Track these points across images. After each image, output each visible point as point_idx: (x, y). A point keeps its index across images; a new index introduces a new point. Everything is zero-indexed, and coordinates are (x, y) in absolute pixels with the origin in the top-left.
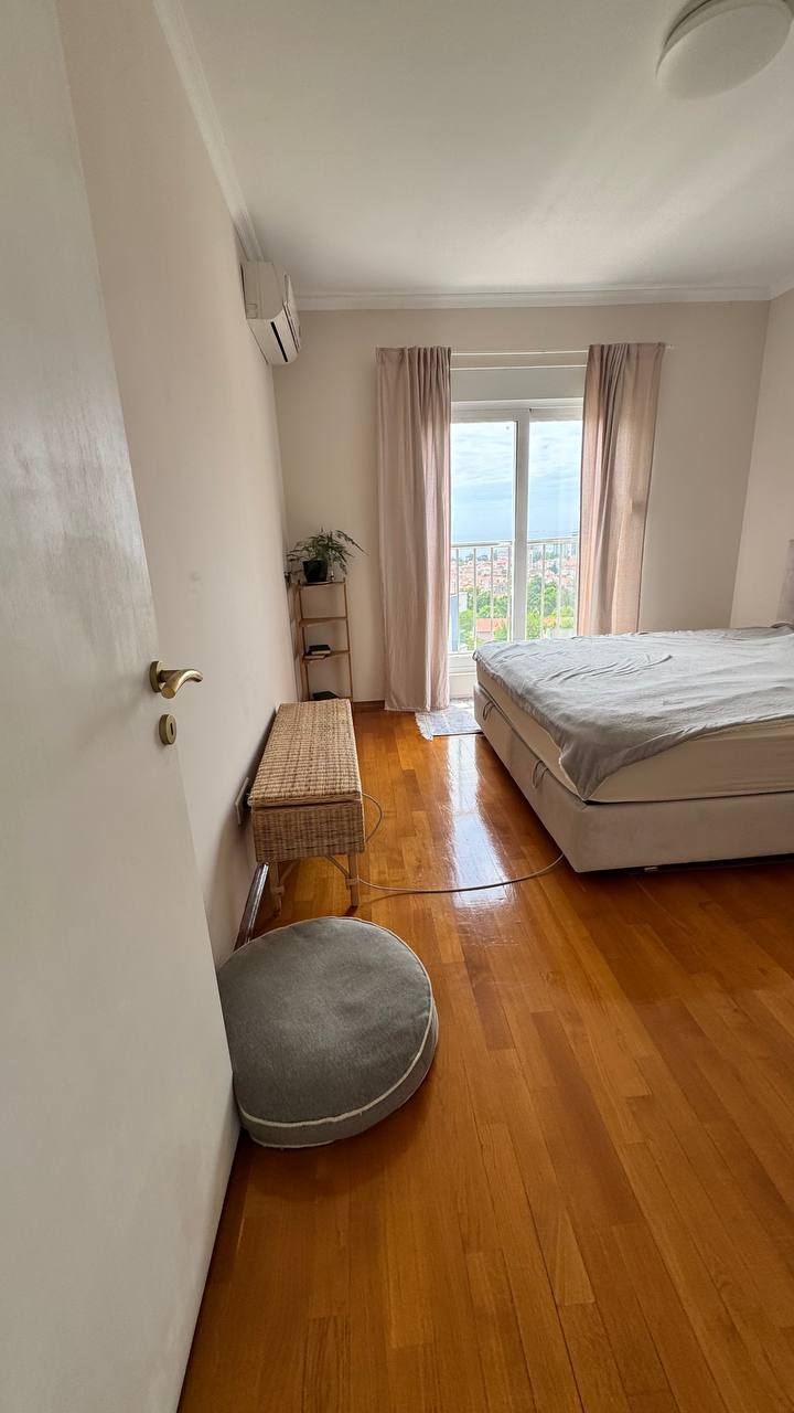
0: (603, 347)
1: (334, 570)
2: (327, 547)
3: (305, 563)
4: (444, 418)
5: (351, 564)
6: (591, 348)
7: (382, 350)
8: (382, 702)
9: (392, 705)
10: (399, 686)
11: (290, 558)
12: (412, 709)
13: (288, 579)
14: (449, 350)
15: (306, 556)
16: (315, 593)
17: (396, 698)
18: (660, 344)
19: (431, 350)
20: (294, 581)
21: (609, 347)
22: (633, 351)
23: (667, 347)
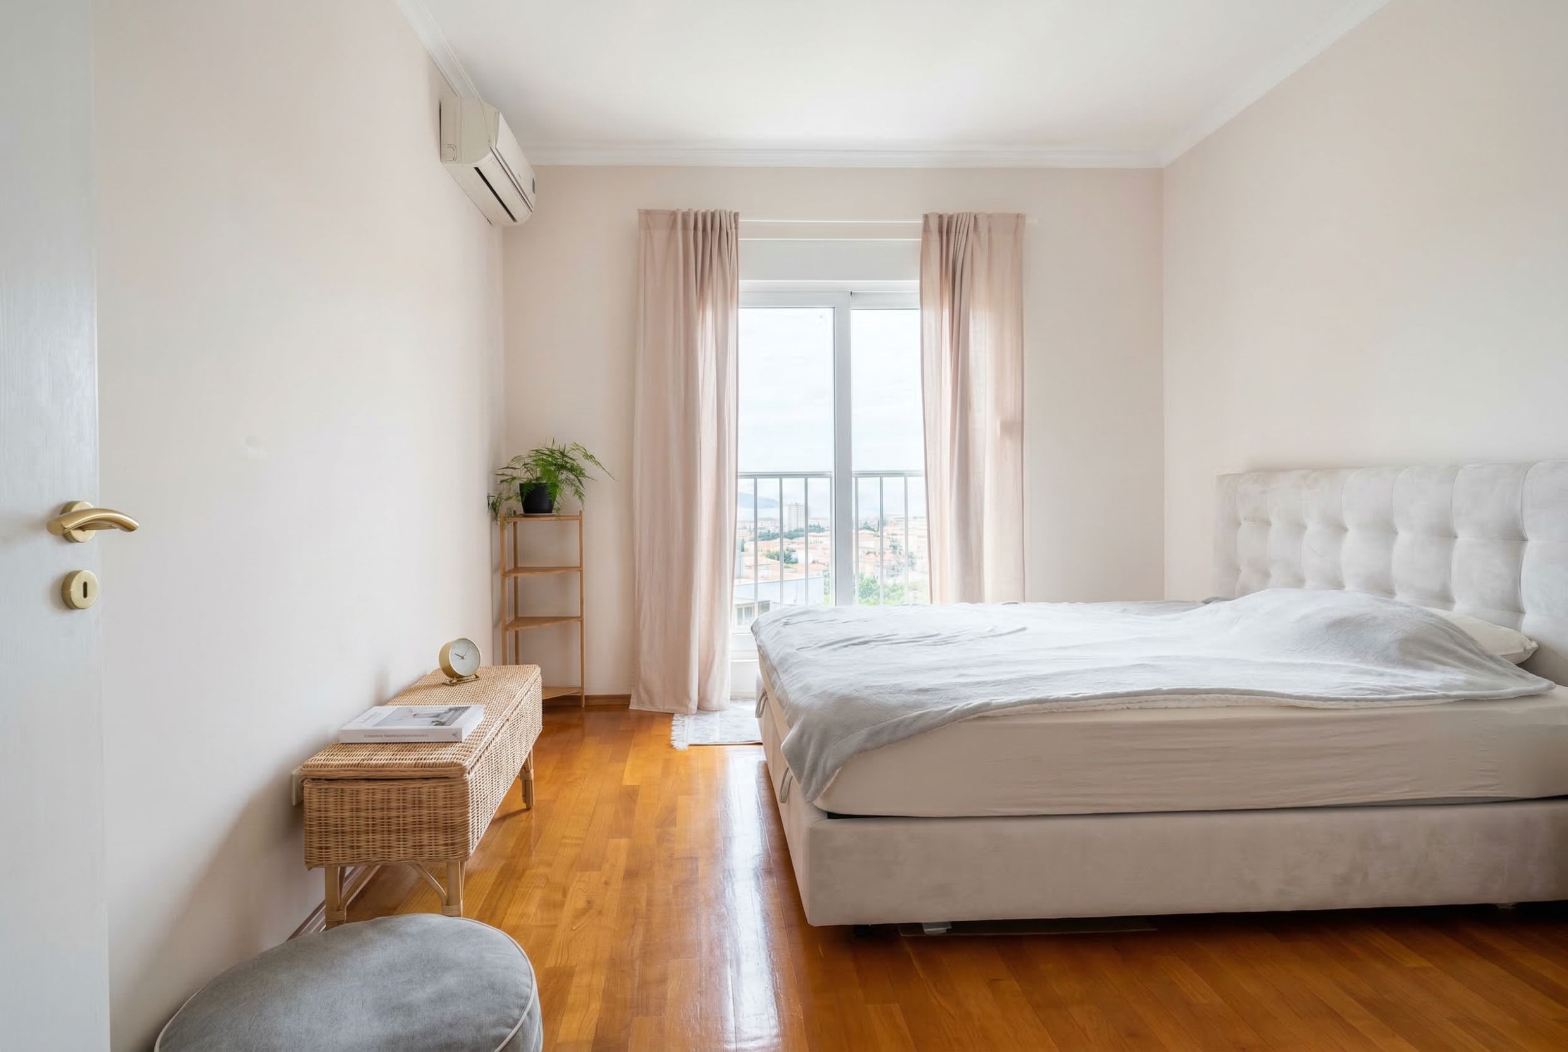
0: (941, 217)
1: (565, 497)
2: (562, 467)
3: (521, 485)
4: (730, 296)
5: (589, 489)
6: (926, 217)
7: (648, 213)
8: (626, 699)
9: (640, 701)
10: (652, 672)
11: (500, 477)
12: (667, 708)
13: (494, 507)
14: (736, 215)
15: (524, 476)
16: (537, 527)
17: (648, 691)
18: (1018, 216)
19: (713, 215)
20: (503, 509)
21: (951, 218)
22: (983, 225)
23: (1028, 221)
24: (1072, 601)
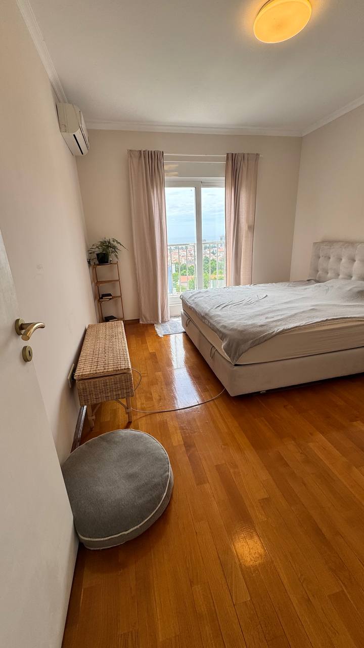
0: (233, 154)
1: (112, 258)
2: (108, 247)
3: (97, 254)
4: (162, 185)
5: (120, 254)
6: (228, 154)
7: (130, 150)
8: (138, 320)
9: (143, 320)
10: (146, 312)
11: (90, 252)
12: (152, 322)
13: (89, 262)
14: (163, 152)
15: (98, 251)
16: (103, 269)
17: (145, 318)
18: (257, 154)
19: (154, 152)
20: (92, 263)
21: (236, 154)
22: (246, 157)
23: (260, 156)
24: (267, 282)
